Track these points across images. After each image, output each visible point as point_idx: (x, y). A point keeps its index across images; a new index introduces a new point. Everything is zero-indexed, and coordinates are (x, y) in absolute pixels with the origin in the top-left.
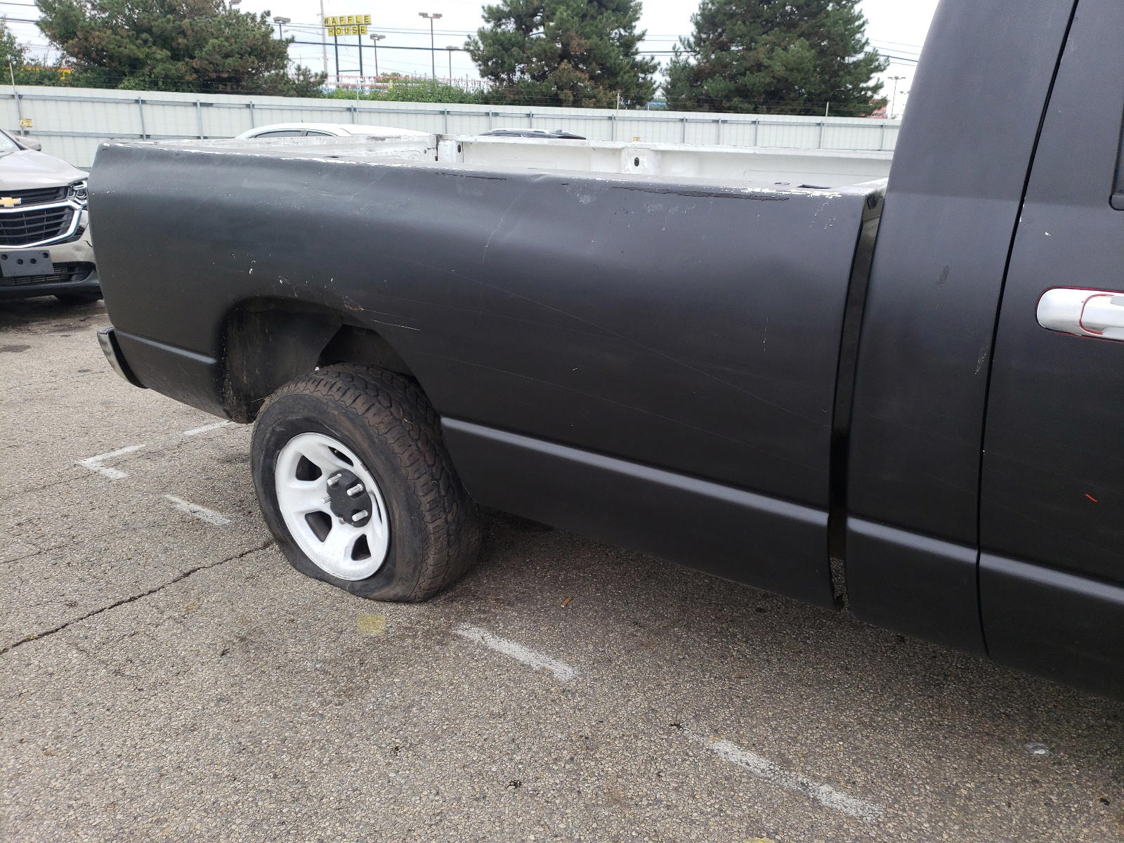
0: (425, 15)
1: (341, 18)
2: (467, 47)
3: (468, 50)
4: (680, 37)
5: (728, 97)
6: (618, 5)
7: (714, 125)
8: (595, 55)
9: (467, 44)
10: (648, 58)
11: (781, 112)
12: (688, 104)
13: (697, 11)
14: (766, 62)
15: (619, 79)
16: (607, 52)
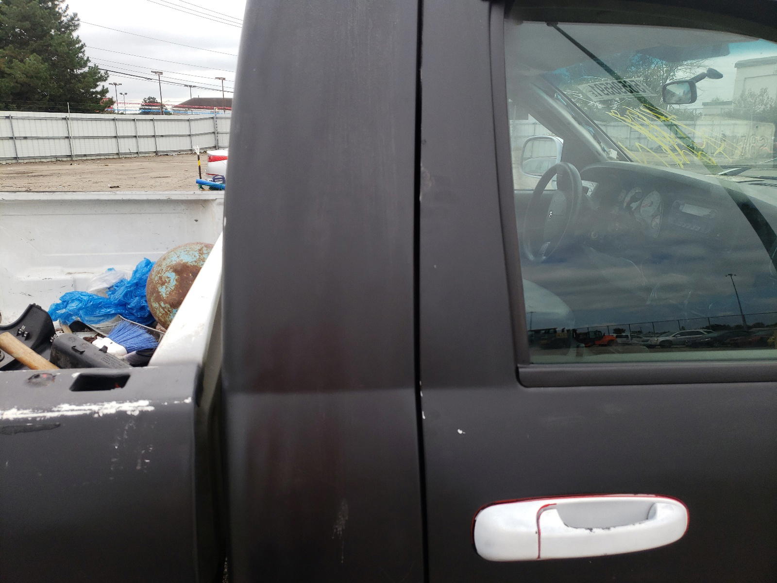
14: (8, 70)
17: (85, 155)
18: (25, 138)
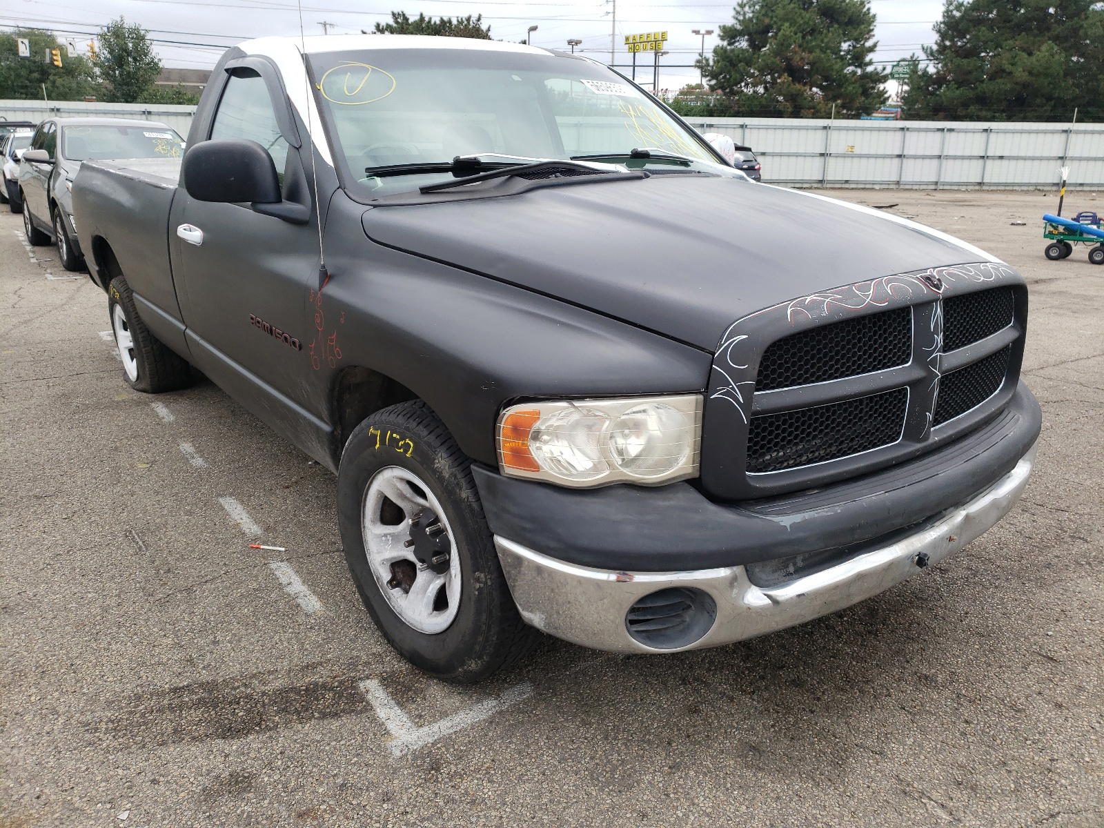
0: (697, 32)
1: (641, 36)
2: (698, 64)
3: (699, 67)
4: (922, 45)
5: (965, 105)
6: (850, 19)
7: (939, 134)
8: (817, 69)
9: (698, 61)
10: (880, 68)
11: (1025, 119)
12: (923, 113)
13: (940, 19)
14: (1008, 67)
15: (843, 90)
16: (829, 64)
17: (1081, 185)
18: (1001, 157)
